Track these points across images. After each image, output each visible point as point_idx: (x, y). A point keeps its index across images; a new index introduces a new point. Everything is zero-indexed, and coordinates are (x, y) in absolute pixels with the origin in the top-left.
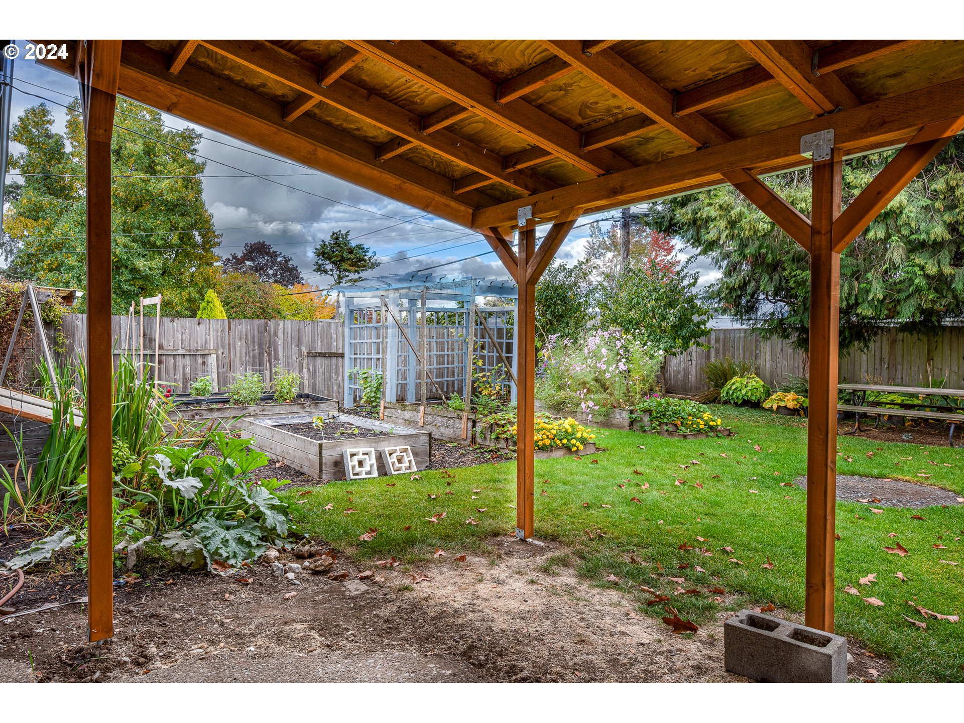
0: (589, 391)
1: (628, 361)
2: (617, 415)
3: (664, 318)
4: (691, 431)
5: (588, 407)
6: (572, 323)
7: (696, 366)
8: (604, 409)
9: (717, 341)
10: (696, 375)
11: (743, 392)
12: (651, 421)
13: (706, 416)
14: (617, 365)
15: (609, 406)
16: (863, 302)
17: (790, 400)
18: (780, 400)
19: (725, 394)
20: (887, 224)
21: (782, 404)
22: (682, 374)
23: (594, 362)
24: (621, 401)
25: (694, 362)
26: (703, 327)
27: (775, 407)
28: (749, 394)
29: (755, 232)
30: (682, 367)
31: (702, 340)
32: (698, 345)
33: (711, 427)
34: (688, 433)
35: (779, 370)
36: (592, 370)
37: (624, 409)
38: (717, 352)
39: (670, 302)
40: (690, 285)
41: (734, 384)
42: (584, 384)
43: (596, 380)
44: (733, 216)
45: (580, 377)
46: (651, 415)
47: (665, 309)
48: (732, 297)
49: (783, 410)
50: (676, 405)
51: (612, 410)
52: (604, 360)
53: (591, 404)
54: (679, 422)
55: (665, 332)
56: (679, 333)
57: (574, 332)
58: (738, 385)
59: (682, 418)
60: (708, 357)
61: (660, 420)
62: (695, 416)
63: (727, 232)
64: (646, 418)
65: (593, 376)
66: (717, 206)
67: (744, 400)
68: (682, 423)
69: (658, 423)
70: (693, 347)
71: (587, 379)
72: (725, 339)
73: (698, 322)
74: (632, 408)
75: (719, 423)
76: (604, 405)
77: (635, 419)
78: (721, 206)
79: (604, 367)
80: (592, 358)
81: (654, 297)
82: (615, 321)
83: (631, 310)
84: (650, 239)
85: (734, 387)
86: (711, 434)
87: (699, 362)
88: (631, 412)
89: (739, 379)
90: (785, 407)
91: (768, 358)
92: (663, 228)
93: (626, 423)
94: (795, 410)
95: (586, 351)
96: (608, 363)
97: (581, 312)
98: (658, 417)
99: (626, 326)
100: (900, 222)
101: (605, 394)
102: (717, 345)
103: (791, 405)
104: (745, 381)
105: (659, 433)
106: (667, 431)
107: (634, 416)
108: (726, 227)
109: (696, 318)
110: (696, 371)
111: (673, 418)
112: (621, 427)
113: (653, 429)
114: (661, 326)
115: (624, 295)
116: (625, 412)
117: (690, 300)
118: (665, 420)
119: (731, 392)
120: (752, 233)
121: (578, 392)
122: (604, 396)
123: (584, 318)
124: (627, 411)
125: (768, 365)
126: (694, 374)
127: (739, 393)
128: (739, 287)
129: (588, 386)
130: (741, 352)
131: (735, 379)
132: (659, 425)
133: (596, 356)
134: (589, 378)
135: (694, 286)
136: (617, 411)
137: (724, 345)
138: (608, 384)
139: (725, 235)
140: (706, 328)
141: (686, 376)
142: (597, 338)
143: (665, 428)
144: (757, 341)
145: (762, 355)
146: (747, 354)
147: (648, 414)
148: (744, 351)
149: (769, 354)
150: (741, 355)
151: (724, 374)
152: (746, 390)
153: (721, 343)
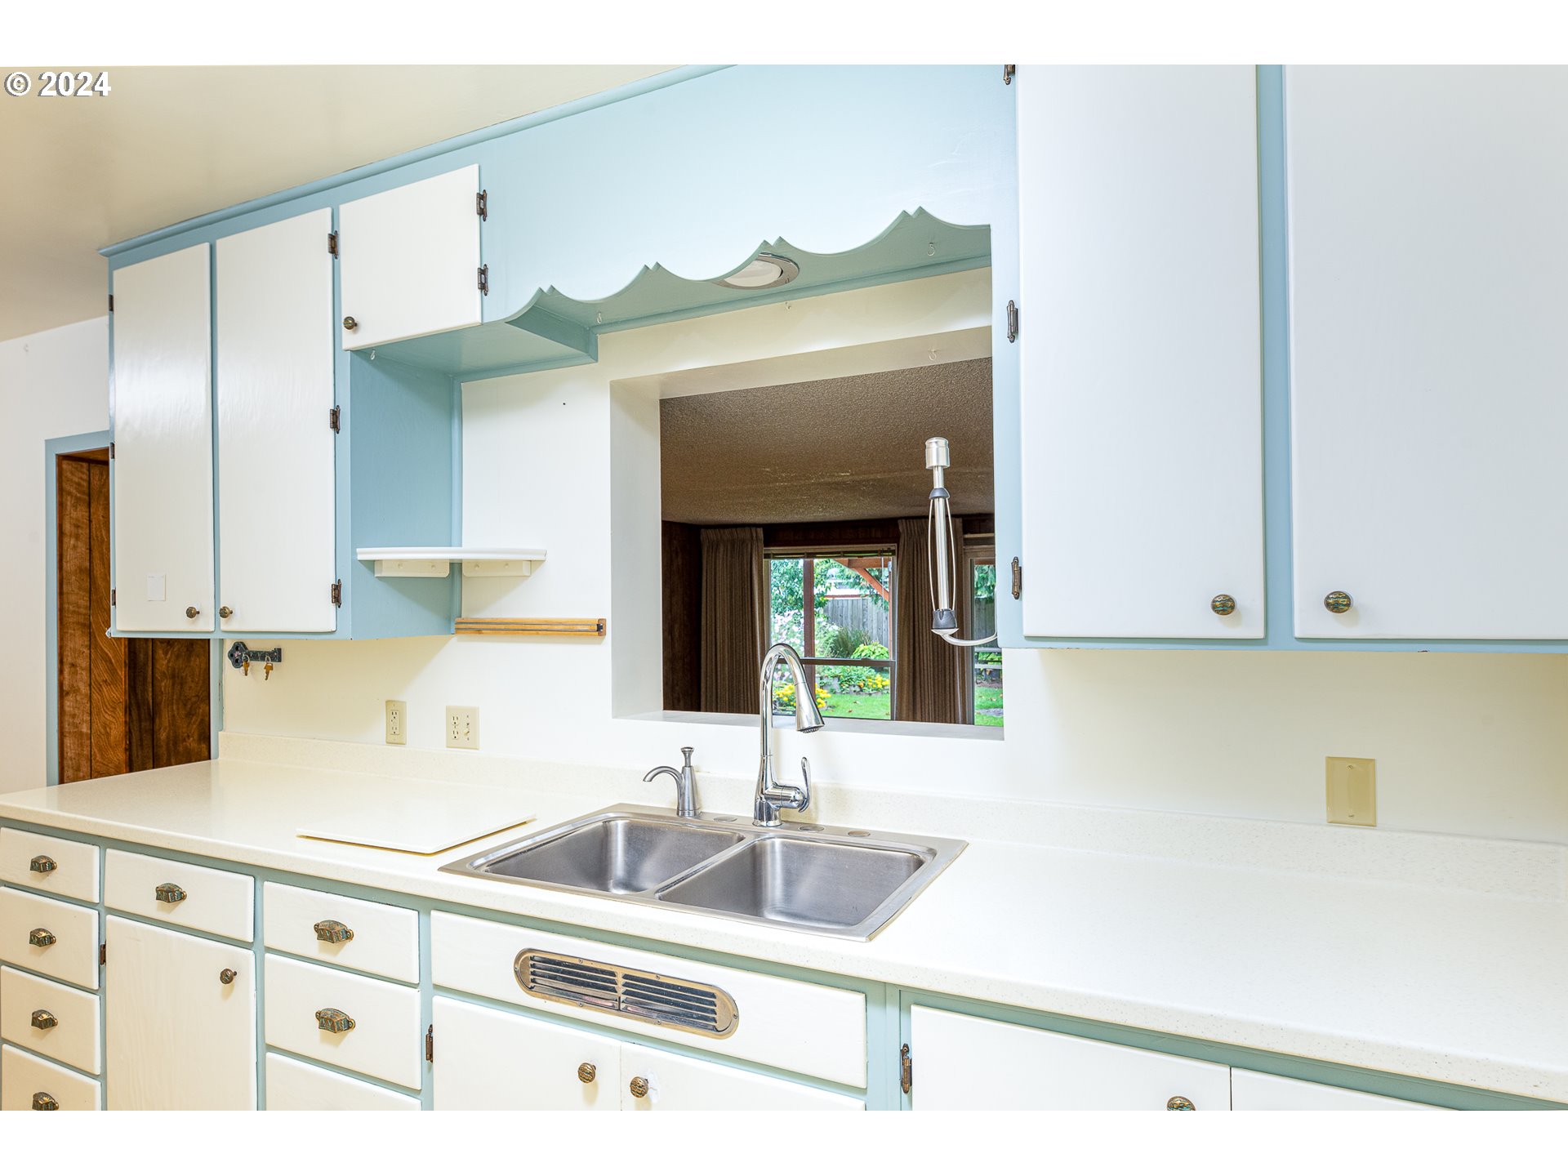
16: (981, 586)
41: (863, 651)
46: (839, 680)
58: (867, 652)
89: (865, 647)
91: (875, 626)
104: (871, 648)
130: (849, 620)
131: (862, 647)
143: (853, 689)
144: (863, 611)
145: (869, 622)
146: (855, 623)
147: (837, 679)
148: (852, 620)
149: (875, 621)
150: (850, 624)
151: (843, 642)
152: (874, 656)
153: (830, 612)
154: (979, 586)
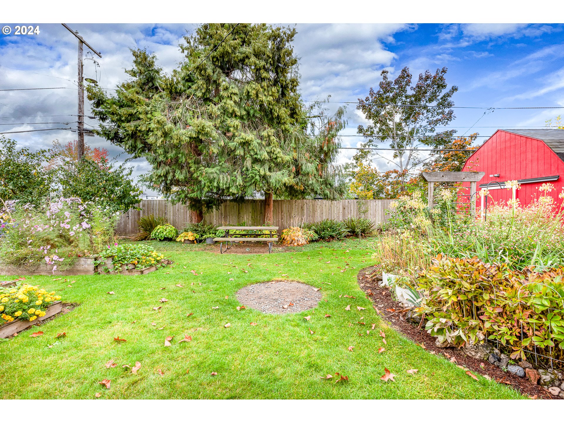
0: (53, 246)
1: (90, 220)
2: (82, 263)
3: (112, 192)
4: (145, 267)
5: (52, 260)
6: (35, 192)
7: (131, 220)
8: (69, 260)
9: (144, 206)
10: (132, 225)
11: (165, 233)
12: (114, 264)
13: (154, 254)
14: (80, 224)
15: (74, 257)
16: (232, 186)
17: (191, 236)
18: (185, 236)
19: (154, 235)
20: (244, 149)
21: (186, 238)
22: (123, 224)
23: (57, 222)
24: (86, 251)
25: (130, 218)
26: (136, 198)
27: (183, 240)
28: (168, 234)
29: (179, 142)
30: (123, 220)
31: (136, 205)
32: (134, 208)
33: (158, 261)
34: (144, 269)
35: (177, 220)
36: (56, 229)
37: (89, 258)
38: (144, 212)
39: (116, 183)
40: (127, 175)
41: (158, 229)
42: (47, 241)
43: (61, 236)
44: (166, 129)
45: (43, 236)
46: (113, 259)
47: (113, 186)
48: (159, 181)
49: (187, 242)
50: (132, 250)
51: (77, 260)
52: (67, 221)
53: (55, 257)
54: (136, 262)
55: (113, 200)
56: (123, 201)
57: (37, 199)
58: (161, 229)
59: (138, 258)
60: (139, 214)
61: (121, 262)
62: (146, 255)
63: (162, 139)
64: (110, 262)
65: (57, 233)
66: (156, 121)
67: (165, 237)
68: (138, 262)
69: (120, 265)
70: (130, 209)
71: (50, 237)
72: (148, 204)
73: (134, 195)
74: (96, 255)
75: (162, 258)
76: (69, 256)
77: (99, 264)
78: (158, 122)
79: (67, 227)
80: (55, 219)
81: (105, 179)
82: (75, 193)
83: (87, 186)
84: (93, 154)
85: (159, 231)
86: (159, 266)
87: (133, 217)
88: (96, 259)
89: (161, 227)
90: (188, 240)
91: (172, 214)
92: (111, 138)
93: (92, 268)
94: (193, 241)
95: (48, 214)
96: (72, 223)
97: (45, 185)
98: (119, 261)
99: (85, 196)
100: (250, 148)
101: (69, 247)
102: (144, 208)
103: (191, 238)
104: (165, 227)
105: (120, 272)
106: (127, 270)
107: (98, 262)
108: (161, 136)
109: (132, 193)
110: (131, 223)
111: (131, 260)
112: (86, 272)
113: (116, 270)
114: (110, 197)
115: (82, 177)
116: (89, 260)
117: (128, 183)
118: (126, 262)
119: (157, 234)
120: (178, 142)
121: (42, 248)
122: (69, 248)
123: (47, 189)
124: (92, 259)
125: (171, 218)
126: (130, 224)
127: (162, 234)
128: (164, 175)
129: (52, 242)
130: (157, 211)
131: (159, 227)
132: (121, 267)
133: (59, 217)
134: (53, 236)
135: (130, 175)
136: (82, 259)
137: (148, 208)
138: (72, 239)
139: (161, 140)
140: (138, 199)
141: (125, 225)
142: (60, 203)
143: (126, 268)
144: (165, 206)
145: (168, 213)
146: (161, 213)
147: (111, 259)
148: (159, 211)
149: (172, 212)
150: (158, 213)
151: (150, 224)
152: (166, 232)
153: (146, 207)
154: (231, 186)
